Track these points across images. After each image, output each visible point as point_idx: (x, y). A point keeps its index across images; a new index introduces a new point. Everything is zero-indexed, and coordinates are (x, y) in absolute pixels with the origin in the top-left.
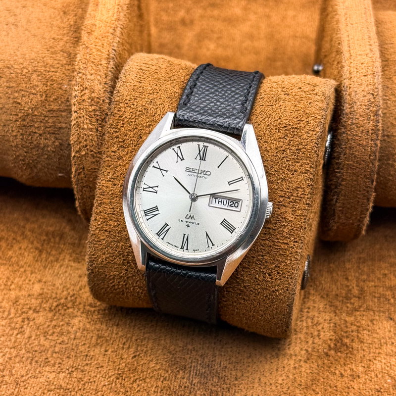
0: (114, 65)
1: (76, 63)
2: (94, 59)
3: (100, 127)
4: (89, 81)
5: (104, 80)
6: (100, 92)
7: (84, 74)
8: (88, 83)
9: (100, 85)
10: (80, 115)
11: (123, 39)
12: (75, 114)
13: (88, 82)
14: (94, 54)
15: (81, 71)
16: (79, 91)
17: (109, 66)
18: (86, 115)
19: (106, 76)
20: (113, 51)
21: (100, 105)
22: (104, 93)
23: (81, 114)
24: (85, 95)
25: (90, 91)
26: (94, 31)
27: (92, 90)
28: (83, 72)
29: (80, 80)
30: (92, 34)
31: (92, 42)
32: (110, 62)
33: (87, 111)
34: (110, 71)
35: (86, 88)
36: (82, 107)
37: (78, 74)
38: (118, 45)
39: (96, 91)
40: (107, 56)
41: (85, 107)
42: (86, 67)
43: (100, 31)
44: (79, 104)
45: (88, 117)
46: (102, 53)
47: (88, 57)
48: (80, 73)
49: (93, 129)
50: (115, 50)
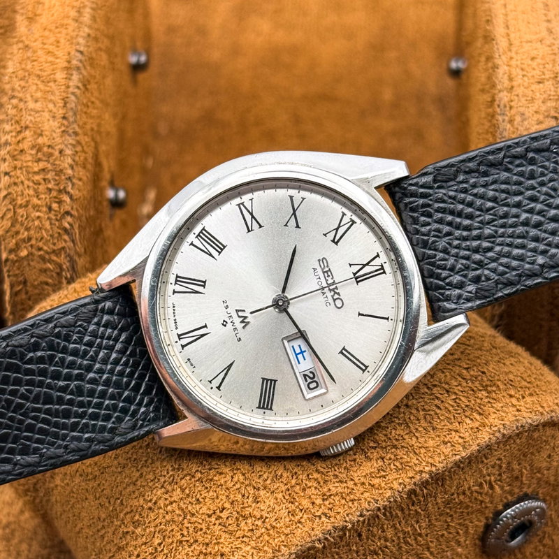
0: (80, 80)
1: (7, 78)
2: (41, 70)
3: (56, 202)
4: (32, 113)
5: (61, 111)
6: (54, 135)
7: (21, 100)
8: (29, 118)
9: (54, 121)
10: (16, 181)
11: (97, 30)
12: (7, 177)
13: (30, 115)
14: (40, 59)
15: (16, 94)
16: (14, 134)
17: (71, 84)
18: (29, 180)
19: (65, 103)
20: (78, 54)
21: (55, 160)
22: (61, 137)
23: (18, 178)
24: (25, 141)
25: (35, 132)
26: (39, 15)
27: (39, 131)
28: (21, 95)
29: (14, 112)
30: (36, 22)
31: (36, 36)
32: (72, 75)
33: (28, 172)
34: (73, 93)
35: (27, 127)
36: (18, 164)
37: (10, 99)
38: (87, 42)
39: (47, 133)
40: (66, 64)
41: (25, 164)
42: (27, 85)
43: (53, 15)
44: (14, 158)
45: (31, 184)
46: (57, 58)
47: (29, 67)
48: (13, 97)
49: (42, 206)
50: (81, 52)
